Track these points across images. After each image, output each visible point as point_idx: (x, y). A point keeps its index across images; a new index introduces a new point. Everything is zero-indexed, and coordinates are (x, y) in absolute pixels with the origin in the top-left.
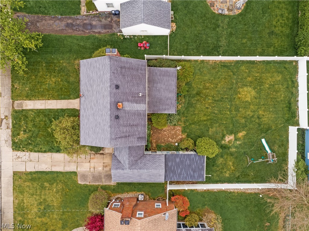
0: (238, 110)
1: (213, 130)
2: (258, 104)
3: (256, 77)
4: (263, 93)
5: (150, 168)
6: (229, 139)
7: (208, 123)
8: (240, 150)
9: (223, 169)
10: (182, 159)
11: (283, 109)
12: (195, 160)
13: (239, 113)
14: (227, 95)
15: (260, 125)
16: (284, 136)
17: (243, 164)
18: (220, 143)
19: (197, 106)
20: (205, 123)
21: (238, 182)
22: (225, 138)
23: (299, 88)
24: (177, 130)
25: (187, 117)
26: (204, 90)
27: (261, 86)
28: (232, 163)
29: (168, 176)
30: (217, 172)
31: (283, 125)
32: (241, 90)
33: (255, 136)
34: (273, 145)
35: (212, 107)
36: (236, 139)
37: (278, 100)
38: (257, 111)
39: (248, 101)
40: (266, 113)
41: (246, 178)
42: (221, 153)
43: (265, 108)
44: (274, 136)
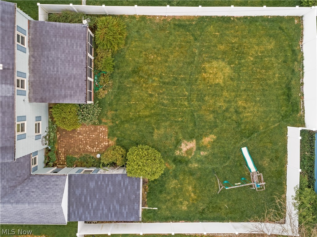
0: (203, 99)
1: (160, 132)
2: (236, 90)
3: (232, 43)
4: (244, 71)
5: (36, 201)
6: (188, 147)
7: (153, 121)
8: (207, 166)
9: (177, 197)
10: (99, 183)
11: (277, 97)
12: (122, 184)
13: (204, 104)
14: (184, 74)
15: (239, 124)
16: (280, 144)
17: (211, 189)
18: (173, 154)
19: (134, 92)
20: (147, 120)
21: (202, 219)
22: (181, 146)
23: (305, 62)
24: (100, 133)
25: (116, 110)
26: (146, 65)
27: (240, 60)
28: (192, 187)
29: (75, 213)
30: (168, 202)
31: (278, 124)
32: (207, 65)
33: (231, 143)
34: (262, 158)
35: (158, 94)
36: (199, 148)
37: (269, 82)
38: (234, 100)
39: (218, 84)
40: (249, 104)
41: (215, 214)
42: (174, 170)
43: (248, 95)
44: (263, 143)
